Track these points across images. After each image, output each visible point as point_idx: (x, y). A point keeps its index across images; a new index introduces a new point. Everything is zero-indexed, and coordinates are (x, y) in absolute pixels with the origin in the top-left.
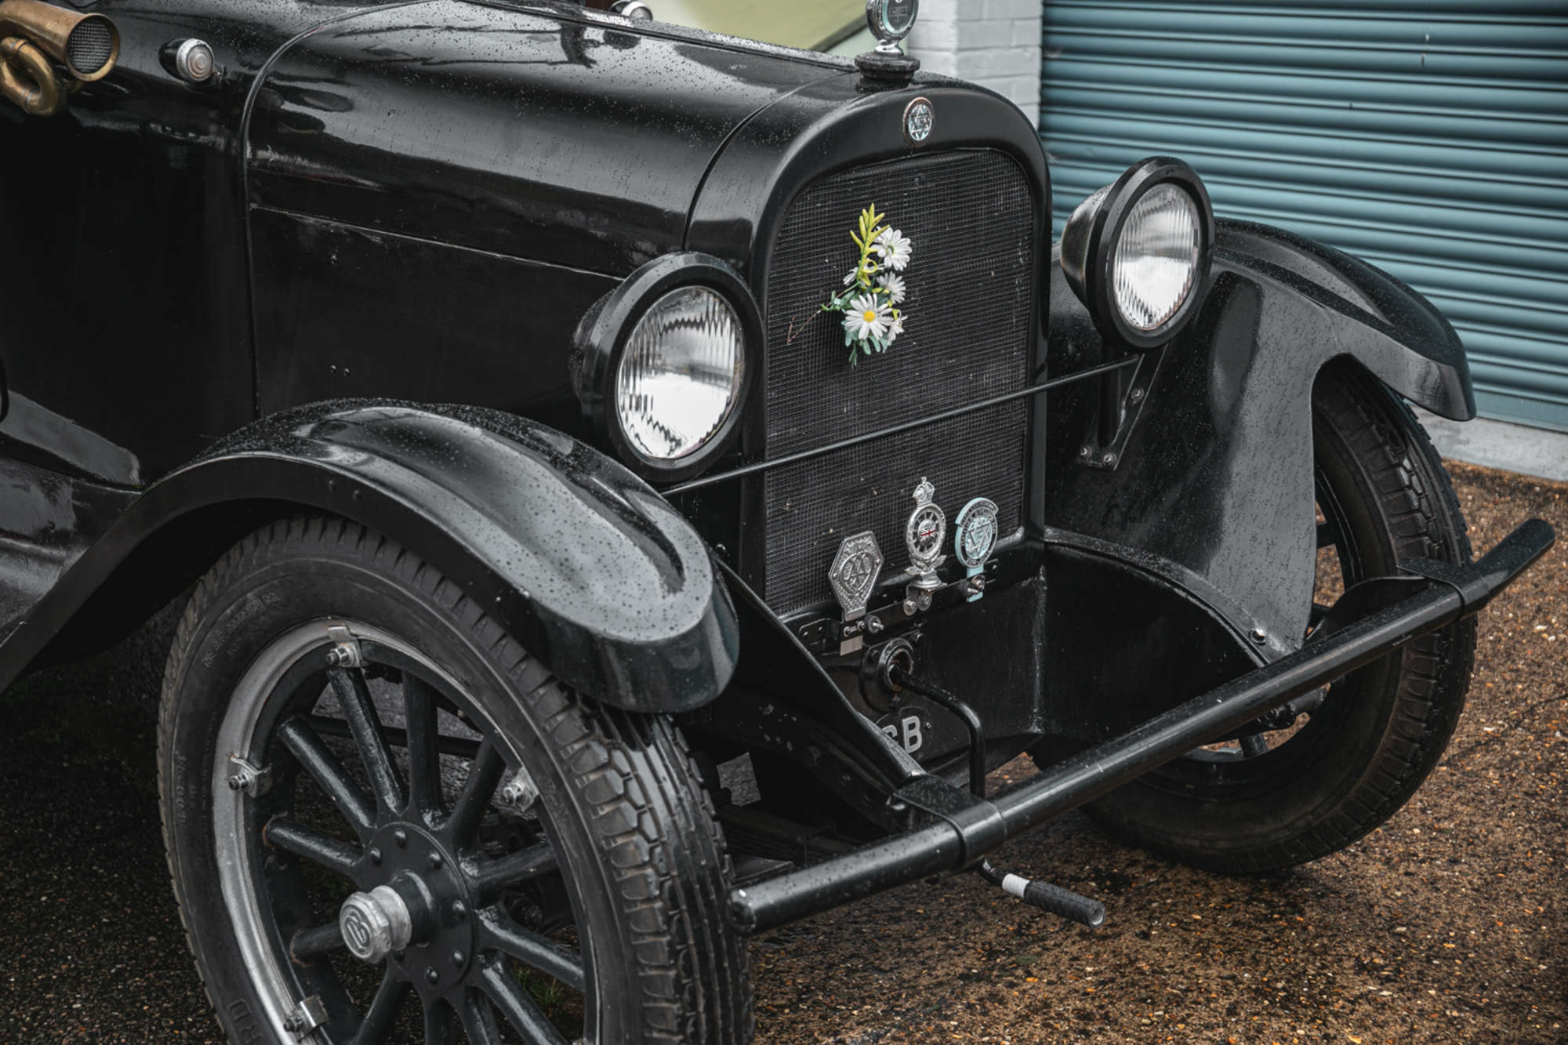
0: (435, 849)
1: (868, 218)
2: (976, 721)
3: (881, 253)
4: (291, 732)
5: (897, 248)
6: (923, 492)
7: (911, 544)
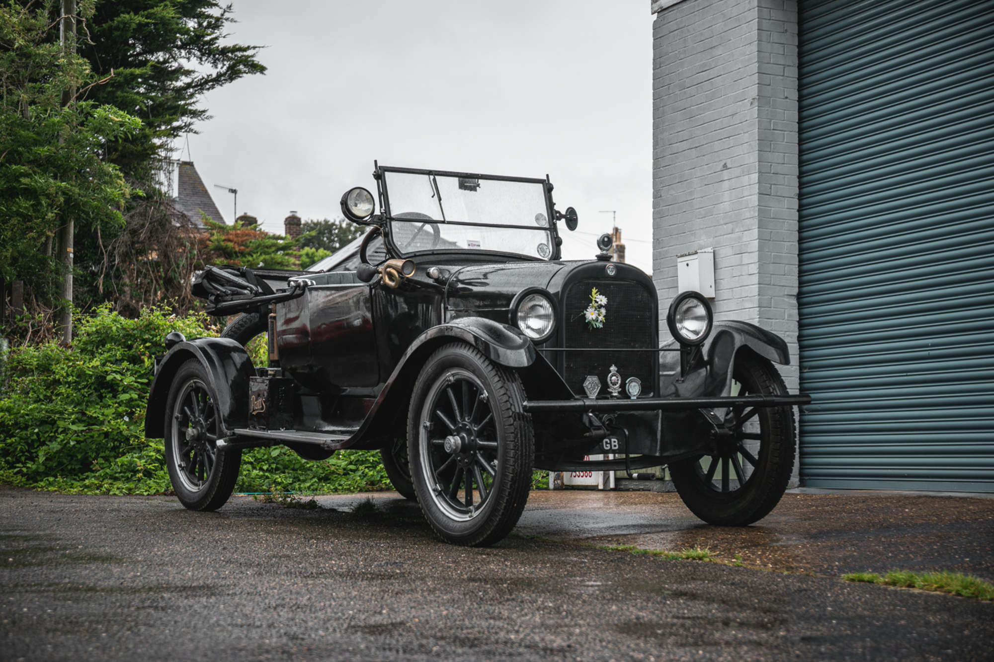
0: (468, 425)
1: (594, 291)
2: (627, 433)
3: (598, 300)
4: (438, 412)
5: (603, 300)
6: (613, 368)
7: (609, 382)
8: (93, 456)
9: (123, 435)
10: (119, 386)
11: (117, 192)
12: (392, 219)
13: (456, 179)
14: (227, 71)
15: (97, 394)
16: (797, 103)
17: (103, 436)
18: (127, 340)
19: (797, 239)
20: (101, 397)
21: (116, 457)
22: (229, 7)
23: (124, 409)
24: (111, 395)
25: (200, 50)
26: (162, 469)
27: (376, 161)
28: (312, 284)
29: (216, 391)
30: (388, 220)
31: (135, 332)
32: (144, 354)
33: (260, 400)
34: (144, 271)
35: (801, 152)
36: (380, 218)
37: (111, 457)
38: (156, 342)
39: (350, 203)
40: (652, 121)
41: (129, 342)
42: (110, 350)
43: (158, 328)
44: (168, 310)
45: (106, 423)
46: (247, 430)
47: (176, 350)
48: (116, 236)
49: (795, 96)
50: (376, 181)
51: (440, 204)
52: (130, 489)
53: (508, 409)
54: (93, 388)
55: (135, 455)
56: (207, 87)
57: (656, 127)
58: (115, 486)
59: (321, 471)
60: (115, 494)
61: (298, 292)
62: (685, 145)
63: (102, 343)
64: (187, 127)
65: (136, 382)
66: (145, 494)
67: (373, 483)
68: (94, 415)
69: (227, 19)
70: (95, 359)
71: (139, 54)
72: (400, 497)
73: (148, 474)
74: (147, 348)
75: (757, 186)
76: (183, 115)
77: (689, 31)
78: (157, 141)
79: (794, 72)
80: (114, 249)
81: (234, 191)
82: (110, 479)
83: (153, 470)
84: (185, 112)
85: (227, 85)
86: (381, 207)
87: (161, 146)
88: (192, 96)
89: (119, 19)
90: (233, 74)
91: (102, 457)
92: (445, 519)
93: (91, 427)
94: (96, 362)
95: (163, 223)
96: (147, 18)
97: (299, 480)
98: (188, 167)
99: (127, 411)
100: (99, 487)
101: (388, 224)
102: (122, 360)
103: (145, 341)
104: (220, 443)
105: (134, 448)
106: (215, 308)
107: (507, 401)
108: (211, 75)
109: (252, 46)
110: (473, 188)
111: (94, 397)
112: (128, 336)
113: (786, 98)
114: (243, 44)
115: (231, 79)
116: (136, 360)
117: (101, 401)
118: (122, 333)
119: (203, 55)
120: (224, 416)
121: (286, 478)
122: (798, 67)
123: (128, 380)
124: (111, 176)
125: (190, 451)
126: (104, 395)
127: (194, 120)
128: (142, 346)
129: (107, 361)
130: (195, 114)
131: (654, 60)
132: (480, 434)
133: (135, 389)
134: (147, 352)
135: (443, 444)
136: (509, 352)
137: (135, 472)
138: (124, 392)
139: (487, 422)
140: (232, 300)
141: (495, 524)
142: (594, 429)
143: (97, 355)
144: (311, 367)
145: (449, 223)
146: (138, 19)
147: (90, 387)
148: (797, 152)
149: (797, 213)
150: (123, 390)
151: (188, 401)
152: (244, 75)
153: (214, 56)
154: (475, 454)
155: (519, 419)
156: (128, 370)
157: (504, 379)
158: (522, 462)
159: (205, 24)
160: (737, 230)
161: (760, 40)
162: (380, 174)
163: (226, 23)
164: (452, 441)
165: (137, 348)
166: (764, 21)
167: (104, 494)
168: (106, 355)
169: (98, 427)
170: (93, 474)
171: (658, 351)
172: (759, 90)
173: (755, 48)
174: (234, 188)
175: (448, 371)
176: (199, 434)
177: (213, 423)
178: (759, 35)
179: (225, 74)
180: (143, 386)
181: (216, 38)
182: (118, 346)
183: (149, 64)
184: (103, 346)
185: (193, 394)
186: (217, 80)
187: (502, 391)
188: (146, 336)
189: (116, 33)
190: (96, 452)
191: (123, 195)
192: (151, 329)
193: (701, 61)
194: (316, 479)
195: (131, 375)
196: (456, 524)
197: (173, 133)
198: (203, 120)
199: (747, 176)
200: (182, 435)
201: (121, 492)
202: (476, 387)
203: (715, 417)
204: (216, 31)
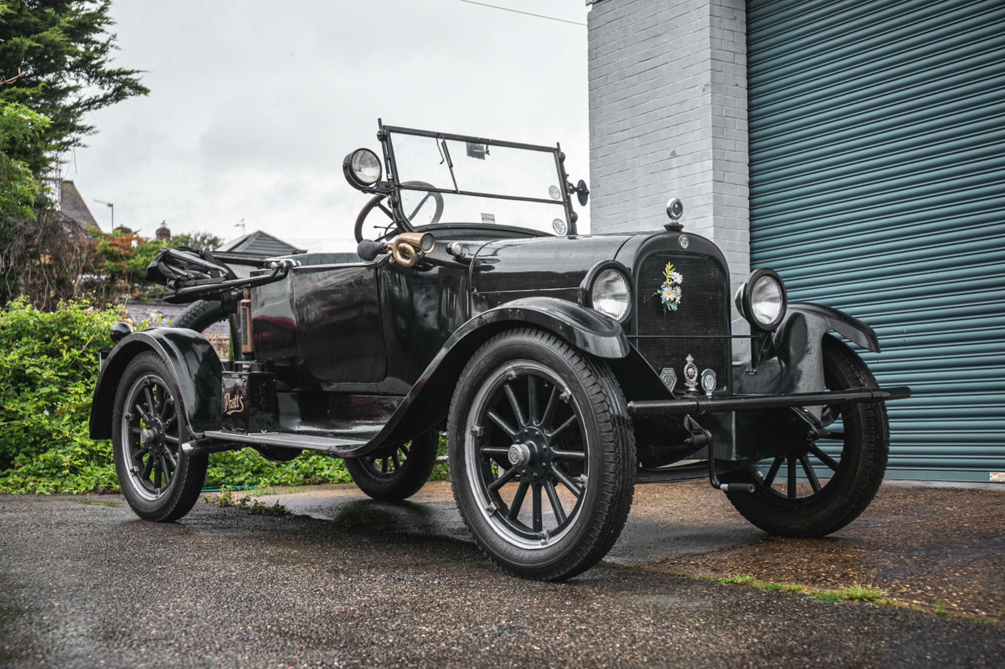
0: (536, 431)
1: (669, 266)
3: (673, 278)
4: (490, 413)
5: (678, 278)
6: (689, 359)
7: (686, 375)
8: (14, 452)
9: (45, 430)
10: (38, 380)
11: (26, 189)
12: (400, 187)
13: (465, 143)
14: (114, 92)
15: (15, 388)
16: (746, 91)
17: (23, 431)
18: (44, 333)
19: (749, 227)
20: (18, 391)
21: (38, 453)
22: (114, 36)
23: (44, 403)
24: (29, 389)
25: (88, 73)
26: (88, 465)
27: (380, 120)
28: (298, 265)
29: (180, 387)
30: (396, 188)
31: (53, 325)
32: (63, 348)
33: (237, 398)
34: (38, 272)
35: (751, 141)
36: (387, 185)
37: (32, 452)
38: (74, 336)
39: (355, 166)
40: (588, 111)
41: (47, 336)
42: (27, 343)
43: (75, 321)
44: (86, 304)
45: (26, 417)
46: (220, 432)
47: (127, 342)
48: (11, 240)
49: (744, 83)
50: (380, 143)
51: (451, 172)
52: (56, 487)
53: (605, 411)
54: (9, 381)
55: (59, 451)
56: (95, 106)
57: (592, 118)
58: (41, 484)
59: (252, 464)
60: (41, 493)
61: (280, 273)
62: (626, 134)
63: (19, 337)
64: (75, 142)
65: (55, 375)
66: (75, 492)
67: (307, 476)
68: (13, 409)
69: (112, 46)
70: (12, 353)
71: (31, 75)
72: (363, 496)
73: (74, 470)
74: (65, 341)
75: (711, 173)
76: (72, 130)
77: (629, 20)
78: (47, 155)
79: (742, 60)
80: (9, 252)
81: (111, 205)
82: (34, 475)
83: (80, 466)
84: (73, 128)
85: (113, 106)
86: (388, 172)
87: (52, 159)
88: (80, 113)
89: (12, 42)
90: (119, 95)
91: (23, 452)
92: (505, 545)
93: (11, 422)
94: (14, 356)
95: (54, 230)
96: (36, 42)
97: (232, 474)
98: (69, 185)
99: (46, 405)
100: (23, 485)
101: (397, 192)
102: (40, 354)
103: (62, 335)
104: (187, 447)
105: (57, 444)
106: (175, 293)
107: (602, 402)
108: (98, 96)
109: (136, 70)
110: (481, 156)
111: (11, 392)
112: (45, 329)
113: (737, 85)
114: (128, 68)
115: (117, 99)
116: (54, 353)
117: (19, 395)
118: (39, 326)
119: (91, 77)
120: (189, 415)
121: (218, 472)
122: (747, 55)
123: (47, 374)
124: (19, 173)
125: (142, 455)
126: (22, 389)
127: (82, 135)
128: (60, 339)
129: (24, 355)
130: (82, 129)
131: (589, 51)
132: (556, 442)
133: (54, 383)
134: (65, 346)
135: (507, 452)
136: (603, 339)
137: (60, 468)
138: (43, 386)
139: (566, 429)
140: (196, 285)
141: (585, 555)
142: (695, 434)
143: (14, 349)
144: (292, 359)
145: (462, 193)
146: (28, 42)
147: (7, 381)
148: (747, 140)
149: (748, 201)
150: (42, 384)
151: (140, 398)
152: (129, 97)
153: (101, 78)
154: (549, 466)
155: (619, 424)
156: (47, 363)
157: (596, 374)
158: (624, 478)
159: (92, 49)
160: (688, 218)
161: (712, 26)
162: (384, 136)
163: (111, 50)
164: (520, 450)
165: (55, 341)
166: (716, 7)
167: (29, 492)
168: (23, 349)
169: (19, 422)
170: (15, 471)
171: (731, 338)
172: (712, 77)
173: (707, 33)
174: (111, 203)
175: (509, 364)
176: (155, 436)
177: (175, 423)
178: (711, 21)
179: (111, 95)
180: (63, 380)
181: (103, 62)
182: (35, 339)
183: (41, 85)
184: (20, 339)
185: (147, 390)
186: (105, 100)
187: (596, 389)
188: (64, 330)
189: (10, 54)
190: (17, 448)
191: (33, 191)
192: (69, 323)
193: (644, 49)
194: (249, 473)
195: (51, 368)
196: (522, 553)
197: (63, 147)
198: (90, 135)
199: (699, 164)
200: (134, 437)
201: (48, 490)
202: (549, 383)
203: (809, 415)
204: (102, 56)
